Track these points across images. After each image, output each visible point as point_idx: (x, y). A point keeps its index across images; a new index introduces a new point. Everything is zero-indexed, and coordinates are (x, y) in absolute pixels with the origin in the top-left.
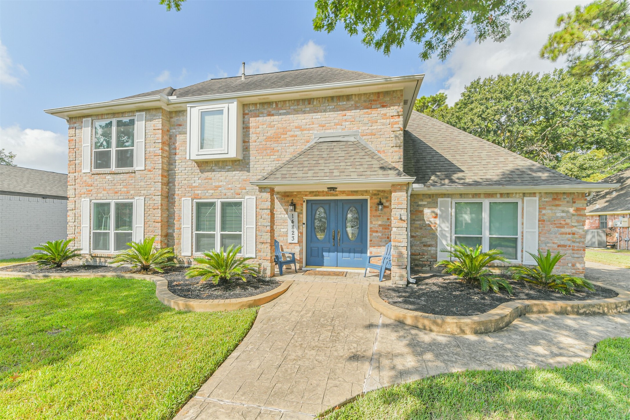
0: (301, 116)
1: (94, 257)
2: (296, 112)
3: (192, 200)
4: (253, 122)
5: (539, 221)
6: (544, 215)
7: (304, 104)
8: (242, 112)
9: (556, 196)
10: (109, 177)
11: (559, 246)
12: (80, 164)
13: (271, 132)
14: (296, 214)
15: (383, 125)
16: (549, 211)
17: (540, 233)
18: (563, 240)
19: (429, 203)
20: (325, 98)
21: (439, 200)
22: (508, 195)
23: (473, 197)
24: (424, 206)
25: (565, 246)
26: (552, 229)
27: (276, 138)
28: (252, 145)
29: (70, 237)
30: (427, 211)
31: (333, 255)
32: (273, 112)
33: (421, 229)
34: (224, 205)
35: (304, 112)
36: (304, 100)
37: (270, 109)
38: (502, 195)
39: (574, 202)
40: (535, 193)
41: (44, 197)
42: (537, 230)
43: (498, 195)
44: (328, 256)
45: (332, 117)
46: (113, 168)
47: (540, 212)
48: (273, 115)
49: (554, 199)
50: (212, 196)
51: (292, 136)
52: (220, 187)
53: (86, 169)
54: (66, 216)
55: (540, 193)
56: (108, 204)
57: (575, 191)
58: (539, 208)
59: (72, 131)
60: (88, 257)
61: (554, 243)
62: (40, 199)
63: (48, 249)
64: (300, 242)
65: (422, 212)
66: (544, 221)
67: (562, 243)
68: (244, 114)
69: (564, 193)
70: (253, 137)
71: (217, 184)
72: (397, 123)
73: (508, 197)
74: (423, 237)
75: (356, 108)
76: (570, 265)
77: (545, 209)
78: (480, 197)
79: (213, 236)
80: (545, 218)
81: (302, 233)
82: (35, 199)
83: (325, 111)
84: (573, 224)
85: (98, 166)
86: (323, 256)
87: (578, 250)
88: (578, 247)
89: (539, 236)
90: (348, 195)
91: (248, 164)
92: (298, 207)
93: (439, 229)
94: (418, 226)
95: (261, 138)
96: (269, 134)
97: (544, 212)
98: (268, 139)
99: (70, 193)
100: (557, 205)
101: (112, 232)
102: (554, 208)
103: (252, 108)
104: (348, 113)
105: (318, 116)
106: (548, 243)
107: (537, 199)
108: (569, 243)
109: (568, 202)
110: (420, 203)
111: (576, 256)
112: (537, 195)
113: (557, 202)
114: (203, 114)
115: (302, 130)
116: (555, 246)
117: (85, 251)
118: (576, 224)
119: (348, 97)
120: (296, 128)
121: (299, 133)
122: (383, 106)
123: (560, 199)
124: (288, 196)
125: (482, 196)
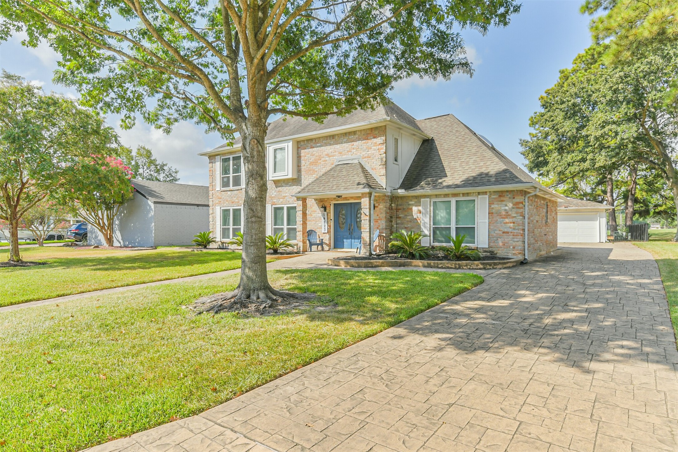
0: (328, 147)
1: (223, 243)
2: (326, 145)
3: (272, 206)
4: (303, 152)
5: (489, 213)
6: (493, 208)
7: (330, 139)
8: (296, 147)
9: (501, 194)
10: (229, 193)
11: (503, 233)
12: (215, 185)
13: (313, 159)
14: (326, 213)
15: (375, 150)
16: (496, 206)
17: (489, 223)
18: (506, 228)
19: (416, 202)
20: (342, 134)
21: (422, 200)
22: (468, 194)
23: (444, 197)
24: (413, 205)
25: (508, 233)
26: (499, 220)
27: (315, 163)
28: (303, 168)
29: (211, 230)
30: (415, 209)
31: (349, 241)
32: (314, 145)
33: (411, 222)
34: (289, 209)
35: (331, 145)
36: (330, 136)
37: (312, 144)
38: (464, 194)
39: (514, 198)
40: (486, 192)
41: (198, 205)
42: (487, 221)
43: (461, 195)
44: (346, 242)
45: (347, 146)
46: (231, 187)
47: (489, 206)
48: (313, 148)
49: (500, 196)
50: (282, 203)
51: (324, 161)
52: (286, 196)
53: (218, 189)
54: (209, 218)
55: (490, 192)
56: (229, 210)
57: (515, 189)
58: (489, 204)
59: (211, 165)
60: (220, 243)
61: (500, 230)
62: (196, 207)
63: (200, 237)
64: (329, 232)
65: (411, 209)
66: (492, 213)
67: (506, 230)
68: (298, 148)
69: (507, 191)
70: (303, 163)
71: (284, 195)
72: (382, 149)
73: (468, 196)
74: (412, 228)
75: (359, 140)
76: (511, 247)
77: (493, 204)
78: (449, 197)
79: (282, 229)
80: (494, 211)
81: (330, 226)
82: (193, 207)
83: (342, 143)
84: (513, 215)
85: (224, 186)
86: (343, 242)
87: (517, 235)
88: (517, 233)
89: (489, 226)
90: (355, 200)
91: (301, 181)
92: (328, 209)
93: (423, 222)
94: (409, 220)
95: (308, 163)
96: (311, 160)
97: (492, 206)
98: (311, 164)
99: (211, 204)
100: (502, 201)
101: (231, 227)
102: (500, 203)
103: (302, 143)
104: (355, 143)
105: (338, 146)
106: (496, 230)
107: (487, 196)
108: (510, 230)
109: (510, 198)
110: (410, 203)
111: (516, 240)
112: (488, 194)
113: (502, 199)
114: (275, 150)
115: (329, 157)
116: (501, 232)
117: (218, 239)
118: (515, 215)
119: (354, 133)
120: (326, 155)
121: (327, 159)
122: (374, 137)
123: (504, 196)
124: (322, 201)
125: (450, 196)
